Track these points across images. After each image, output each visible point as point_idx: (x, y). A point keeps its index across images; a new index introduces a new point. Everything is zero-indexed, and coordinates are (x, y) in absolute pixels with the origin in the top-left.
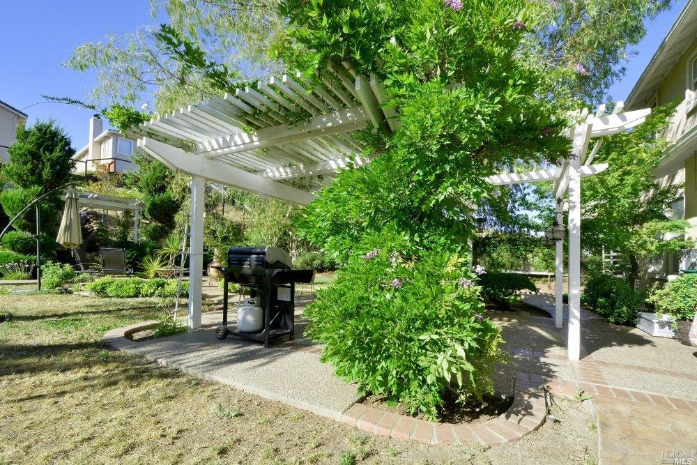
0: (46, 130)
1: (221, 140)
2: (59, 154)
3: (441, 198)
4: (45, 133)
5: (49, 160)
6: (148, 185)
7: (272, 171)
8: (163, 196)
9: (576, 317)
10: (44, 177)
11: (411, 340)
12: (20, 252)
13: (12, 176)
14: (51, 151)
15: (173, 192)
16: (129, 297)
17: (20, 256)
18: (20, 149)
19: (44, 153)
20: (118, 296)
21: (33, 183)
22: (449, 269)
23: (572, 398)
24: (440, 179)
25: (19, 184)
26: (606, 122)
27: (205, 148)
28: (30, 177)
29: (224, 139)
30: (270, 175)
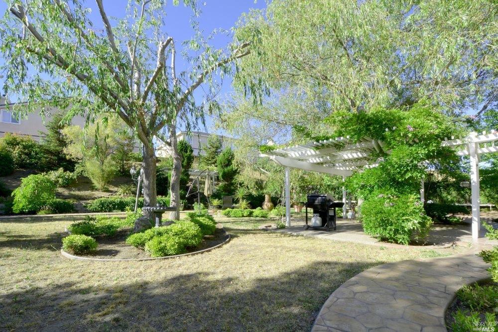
1: (300, 153)
3: (407, 177)
5: (186, 156)
6: (221, 163)
7: (312, 160)
8: (229, 168)
9: (475, 220)
11: (399, 219)
15: (234, 166)
16: (240, 217)
20: (235, 217)
22: (411, 200)
23: (466, 246)
24: (406, 172)
26: (488, 137)
27: (292, 156)
29: (302, 153)
30: (311, 161)
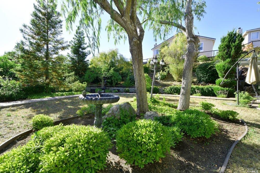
0: (232, 34)
2: (238, 42)
4: (232, 35)
5: (234, 46)
10: (232, 54)
12: (222, 86)
13: (219, 57)
14: (235, 42)
17: (222, 88)
18: (222, 45)
19: (232, 44)
21: (227, 58)
25: (222, 59)
28: (226, 56)
